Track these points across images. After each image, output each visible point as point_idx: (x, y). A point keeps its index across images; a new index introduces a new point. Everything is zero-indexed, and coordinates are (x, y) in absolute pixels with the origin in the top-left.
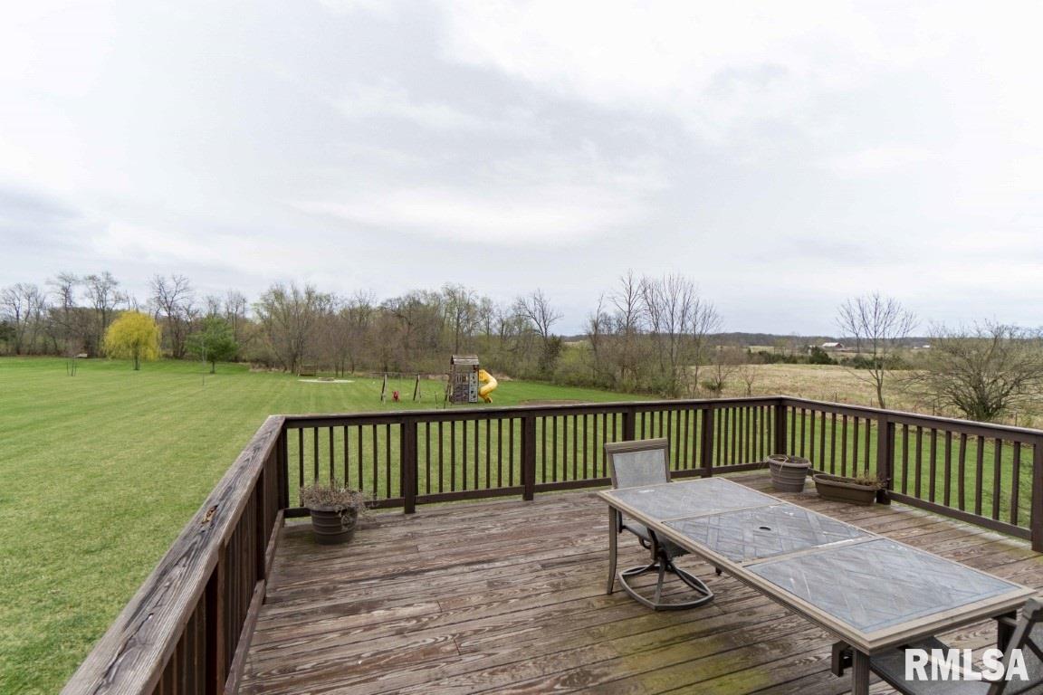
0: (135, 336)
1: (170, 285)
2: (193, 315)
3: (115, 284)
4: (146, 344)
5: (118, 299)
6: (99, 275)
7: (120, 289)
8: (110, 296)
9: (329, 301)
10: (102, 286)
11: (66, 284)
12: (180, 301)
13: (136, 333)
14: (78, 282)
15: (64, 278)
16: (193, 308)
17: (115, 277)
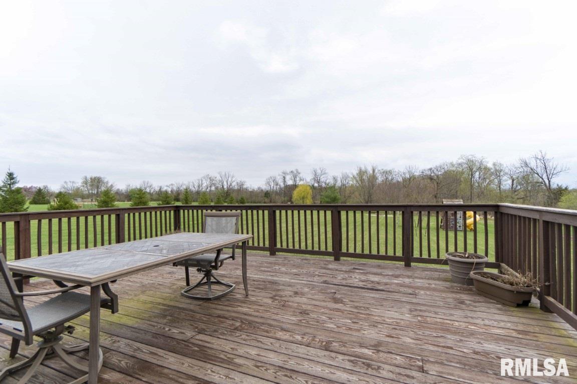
0: (302, 195)
1: (319, 172)
2: (328, 185)
3: (299, 173)
4: (307, 198)
5: (301, 180)
6: (294, 170)
7: (301, 175)
8: (298, 179)
9: (391, 173)
10: (295, 175)
11: (284, 175)
12: (323, 179)
13: (303, 193)
14: (288, 174)
15: (284, 173)
16: (327, 182)
17: (299, 171)
